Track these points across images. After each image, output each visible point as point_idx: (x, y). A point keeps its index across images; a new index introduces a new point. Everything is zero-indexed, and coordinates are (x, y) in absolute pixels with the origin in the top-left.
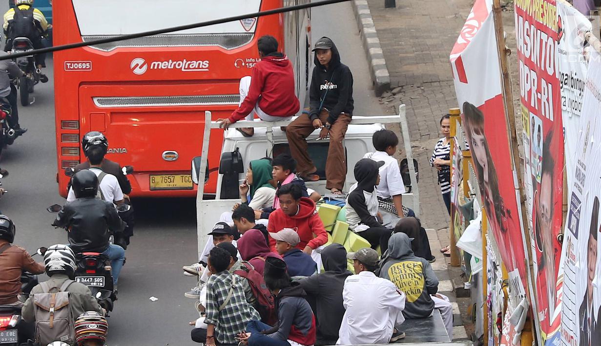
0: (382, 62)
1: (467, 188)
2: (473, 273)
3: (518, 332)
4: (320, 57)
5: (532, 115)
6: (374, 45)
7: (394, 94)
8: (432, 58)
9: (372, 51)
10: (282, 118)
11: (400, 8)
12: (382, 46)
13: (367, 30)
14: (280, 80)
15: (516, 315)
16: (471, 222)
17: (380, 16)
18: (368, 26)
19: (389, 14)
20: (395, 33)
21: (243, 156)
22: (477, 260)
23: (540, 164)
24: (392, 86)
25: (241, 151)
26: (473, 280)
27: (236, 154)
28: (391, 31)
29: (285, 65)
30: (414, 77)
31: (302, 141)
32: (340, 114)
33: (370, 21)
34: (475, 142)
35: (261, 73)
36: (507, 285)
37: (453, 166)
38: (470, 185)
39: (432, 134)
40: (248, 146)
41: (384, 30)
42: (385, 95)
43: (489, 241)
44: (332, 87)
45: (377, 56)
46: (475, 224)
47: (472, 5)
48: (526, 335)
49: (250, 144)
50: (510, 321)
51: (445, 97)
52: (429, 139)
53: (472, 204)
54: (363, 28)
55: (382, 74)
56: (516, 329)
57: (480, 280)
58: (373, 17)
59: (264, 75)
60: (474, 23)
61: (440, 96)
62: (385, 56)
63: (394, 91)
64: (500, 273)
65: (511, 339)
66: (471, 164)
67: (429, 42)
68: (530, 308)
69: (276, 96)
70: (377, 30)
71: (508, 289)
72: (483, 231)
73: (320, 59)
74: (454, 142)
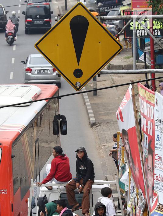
0: (93, 115)
1: (123, 160)
2: (126, 191)
3: (142, 212)
4: (78, 155)
5: (144, 134)
6: (89, 109)
7: (97, 127)
8: (110, 114)
9: (89, 111)
10: (64, 182)
11: (99, 96)
12: (92, 109)
13: (87, 104)
14: (63, 166)
15: (141, 206)
16: (125, 172)
17: (92, 99)
18: (88, 102)
19: (95, 98)
20: (97, 104)
21: (48, 199)
22: (127, 186)
23: (147, 151)
24: (96, 124)
25: (47, 196)
26: (126, 193)
27: (45, 197)
28: (96, 104)
29: (66, 159)
30: (104, 121)
31: (72, 192)
32: (88, 180)
33: (88, 100)
34: (126, 143)
35: (56, 163)
36: (138, 195)
37: (119, 152)
38: (124, 159)
39: (111, 141)
40: (50, 194)
41: (93, 104)
42: (94, 127)
43: (131, 179)
44: (84, 168)
45: (91, 113)
46: (126, 173)
47: (125, 94)
48: (145, 213)
49: (51, 193)
50: (140, 208)
51: (115, 128)
52: (110, 142)
53: (125, 166)
54: (85, 103)
55: (93, 120)
56: (141, 210)
57: (128, 193)
58: (89, 99)
59: (57, 164)
60: (126, 101)
61: (113, 127)
62: (94, 113)
63: (97, 126)
64: (135, 190)
65: (140, 214)
66: (125, 151)
67: (109, 108)
68: (146, 203)
69: (61, 173)
70: (91, 104)
71: (138, 196)
72: (129, 176)
73: (78, 156)
74: (119, 144)
